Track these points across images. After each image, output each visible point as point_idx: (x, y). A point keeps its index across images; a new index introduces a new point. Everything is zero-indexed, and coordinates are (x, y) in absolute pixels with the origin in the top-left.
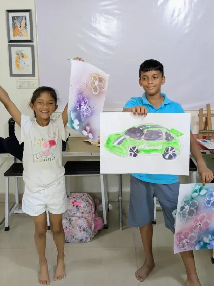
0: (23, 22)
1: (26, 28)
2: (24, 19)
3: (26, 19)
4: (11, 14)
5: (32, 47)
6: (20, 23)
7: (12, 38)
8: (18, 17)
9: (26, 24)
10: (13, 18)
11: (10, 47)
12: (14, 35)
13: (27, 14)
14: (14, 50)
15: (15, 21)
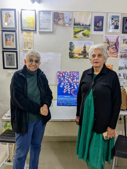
1: (13, 41)
2: (12, 36)
3: (13, 36)
4: (4, 33)
6: (10, 38)
7: (5, 47)
8: (8, 34)
9: (13, 39)
12: (6, 45)
13: (14, 33)
15: (7, 37)
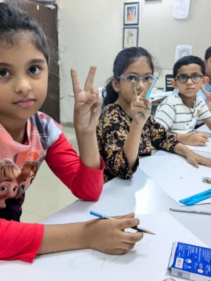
0: (134, 11)
1: (135, 14)
2: (135, 8)
4: (127, 6)
5: (138, 28)
6: (132, 12)
7: (126, 23)
8: (131, 8)
10: (128, 9)
11: (124, 28)
12: (128, 20)
13: (136, 5)
14: (126, 30)
15: (129, 11)
